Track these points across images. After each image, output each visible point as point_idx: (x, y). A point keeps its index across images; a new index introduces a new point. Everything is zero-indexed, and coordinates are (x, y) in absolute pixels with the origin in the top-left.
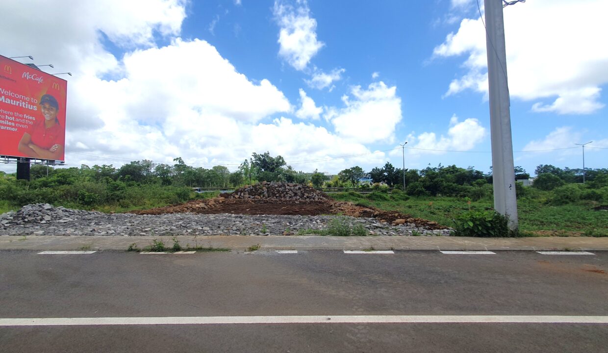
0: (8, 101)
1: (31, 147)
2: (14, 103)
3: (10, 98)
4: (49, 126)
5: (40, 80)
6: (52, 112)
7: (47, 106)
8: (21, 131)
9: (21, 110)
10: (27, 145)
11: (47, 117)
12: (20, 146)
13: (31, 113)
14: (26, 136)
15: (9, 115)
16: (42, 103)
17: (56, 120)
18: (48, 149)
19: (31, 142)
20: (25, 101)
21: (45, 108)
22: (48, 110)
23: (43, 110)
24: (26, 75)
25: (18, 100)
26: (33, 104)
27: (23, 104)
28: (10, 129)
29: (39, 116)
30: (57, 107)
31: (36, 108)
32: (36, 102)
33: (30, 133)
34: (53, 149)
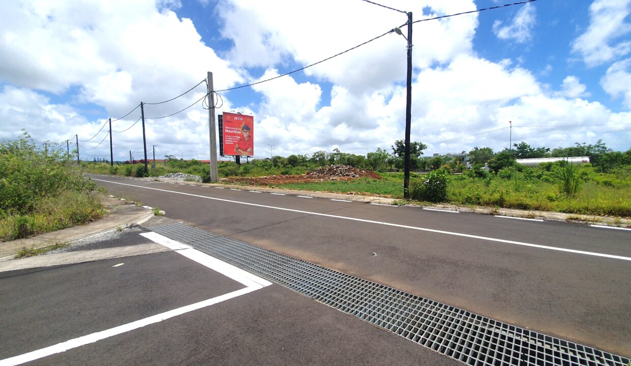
0: (229, 131)
1: (239, 150)
2: (232, 132)
3: (229, 130)
4: (246, 140)
5: (241, 119)
6: (247, 133)
7: (245, 130)
8: (235, 143)
9: (234, 134)
10: (237, 149)
12: (235, 150)
13: (238, 135)
14: (237, 145)
15: (230, 138)
16: (243, 129)
17: (249, 136)
18: (246, 151)
19: (239, 148)
20: (235, 130)
22: (245, 132)
23: (243, 133)
24: (236, 118)
25: (233, 130)
27: (235, 132)
28: (230, 143)
29: (242, 136)
30: (249, 130)
31: (240, 133)
32: (240, 129)
33: (239, 144)
34: (248, 150)
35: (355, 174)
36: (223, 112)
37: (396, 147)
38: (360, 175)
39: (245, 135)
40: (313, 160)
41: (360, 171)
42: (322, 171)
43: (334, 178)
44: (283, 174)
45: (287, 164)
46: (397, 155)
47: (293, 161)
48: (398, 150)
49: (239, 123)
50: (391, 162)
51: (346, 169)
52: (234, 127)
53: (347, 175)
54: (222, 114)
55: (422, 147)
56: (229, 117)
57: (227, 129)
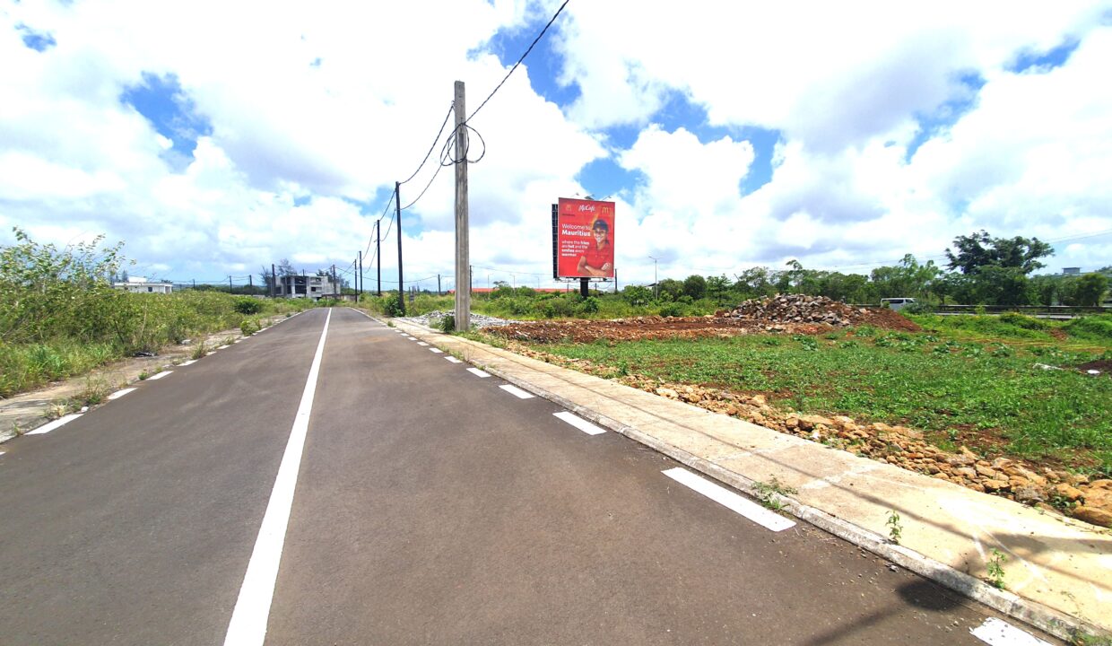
0: (570, 233)
1: (587, 267)
2: (574, 233)
3: (569, 230)
4: (601, 247)
5: (592, 209)
6: (603, 235)
7: (598, 230)
8: (579, 255)
9: (578, 238)
10: (583, 266)
11: (599, 240)
12: (578, 268)
13: (586, 239)
14: (583, 259)
15: (571, 244)
16: (594, 229)
17: (607, 241)
18: (600, 268)
19: (587, 264)
20: (581, 230)
21: (597, 232)
22: (599, 233)
23: (595, 235)
24: (582, 208)
25: (576, 230)
26: (588, 231)
27: (580, 233)
28: (571, 255)
29: (592, 241)
30: (607, 230)
31: (589, 234)
32: (590, 228)
33: (586, 256)
34: (604, 267)
35: (840, 315)
36: (561, 199)
37: (956, 252)
38: (854, 321)
39: (599, 238)
40: (742, 287)
41: (854, 309)
42: (751, 310)
43: (777, 327)
44: (664, 314)
45: (680, 294)
46: (959, 270)
47: (695, 288)
48: (962, 258)
49: (588, 215)
50: (941, 289)
51: (813, 306)
52: (578, 224)
53: (815, 319)
54: (557, 202)
55: (1038, 249)
56: (569, 206)
57: (565, 229)
